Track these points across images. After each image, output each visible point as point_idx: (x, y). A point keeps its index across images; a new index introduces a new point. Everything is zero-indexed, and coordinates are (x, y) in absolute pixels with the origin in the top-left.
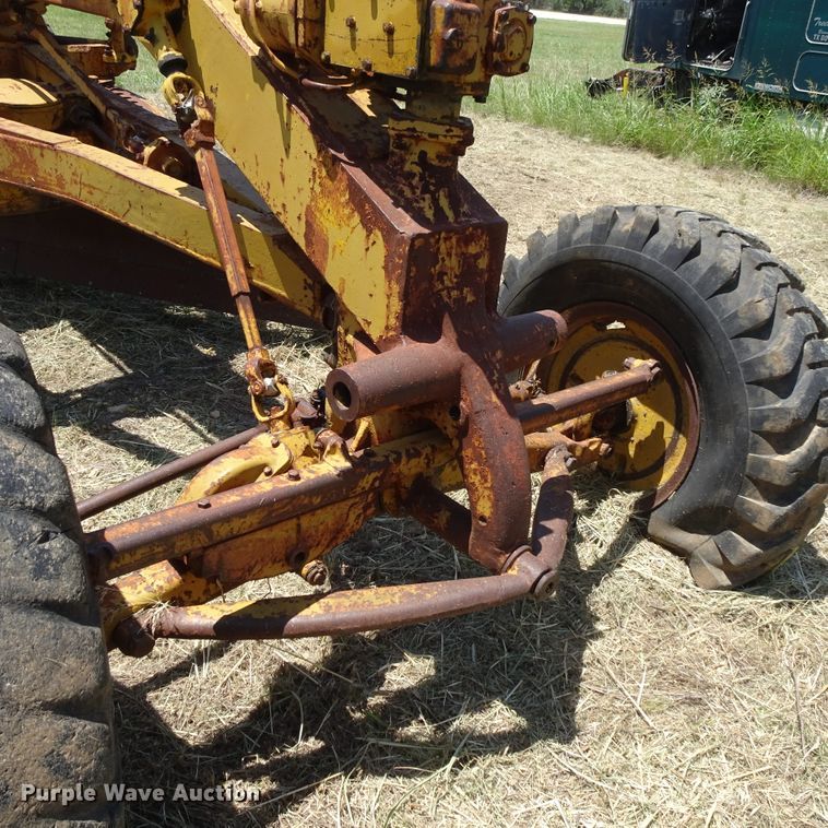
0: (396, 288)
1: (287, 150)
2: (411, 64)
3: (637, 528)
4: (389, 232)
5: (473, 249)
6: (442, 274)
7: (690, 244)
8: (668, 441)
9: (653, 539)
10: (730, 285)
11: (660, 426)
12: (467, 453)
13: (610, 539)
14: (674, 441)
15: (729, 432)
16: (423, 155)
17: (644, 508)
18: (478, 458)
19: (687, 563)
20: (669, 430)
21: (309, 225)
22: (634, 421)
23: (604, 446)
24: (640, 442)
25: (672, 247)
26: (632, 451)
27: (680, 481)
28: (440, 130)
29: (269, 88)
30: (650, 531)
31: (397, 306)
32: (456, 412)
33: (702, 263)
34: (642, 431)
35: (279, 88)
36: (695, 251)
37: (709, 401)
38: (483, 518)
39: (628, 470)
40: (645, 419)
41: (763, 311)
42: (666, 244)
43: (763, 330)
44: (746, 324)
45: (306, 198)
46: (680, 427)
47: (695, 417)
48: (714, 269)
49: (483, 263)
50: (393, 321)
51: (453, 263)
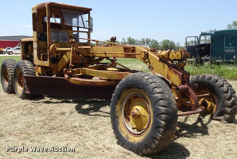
0: (180, 80)
1: (164, 68)
2: (181, 58)
3: (212, 119)
4: (179, 74)
5: (187, 76)
6: (184, 78)
7: (210, 77)
8: (213, 106)
9: (214, 120)
10: (217, 81)
11: (212, 104)
12: (190, 97)
13: (208, 121)
14: (214, 105)
15: (221, 100)
16: (181, 66)
17: (212, 116)
18: (192, 97)
19: (220, 121)
20: (213, 104)
21: (168, 76)
22: (208, 104)
23: (204, 108)
24: (209, 107)
25: (208, 78)
26: (208, 109)
27: (216, 110)
28: (182, 64)
29: (161, 63)
30: (213, 118)
31: (180, 81)
32: (188, 93)
33: (212, 79)
34: (209, 105)
35: (163, 62)
36: (211, 78)
37: (218, 97)
38: (193, 105)
39: (208, 112)
40: (209, 104)
41: (222, 83)
42: (207, 78)
43: (222, 86)
44: (220, 85)
45: (167, 73)
46: (215, 103)
47: (216, 100)
48: (214, 80)
49: (188, 77)
50: (180, 83)
51: (185, 77)
